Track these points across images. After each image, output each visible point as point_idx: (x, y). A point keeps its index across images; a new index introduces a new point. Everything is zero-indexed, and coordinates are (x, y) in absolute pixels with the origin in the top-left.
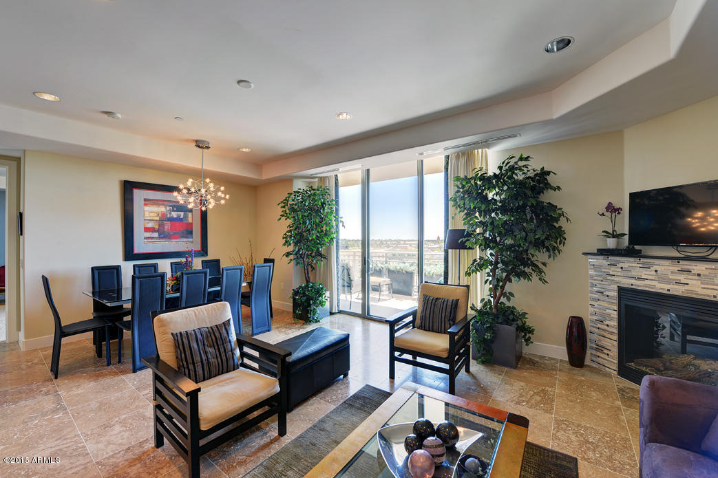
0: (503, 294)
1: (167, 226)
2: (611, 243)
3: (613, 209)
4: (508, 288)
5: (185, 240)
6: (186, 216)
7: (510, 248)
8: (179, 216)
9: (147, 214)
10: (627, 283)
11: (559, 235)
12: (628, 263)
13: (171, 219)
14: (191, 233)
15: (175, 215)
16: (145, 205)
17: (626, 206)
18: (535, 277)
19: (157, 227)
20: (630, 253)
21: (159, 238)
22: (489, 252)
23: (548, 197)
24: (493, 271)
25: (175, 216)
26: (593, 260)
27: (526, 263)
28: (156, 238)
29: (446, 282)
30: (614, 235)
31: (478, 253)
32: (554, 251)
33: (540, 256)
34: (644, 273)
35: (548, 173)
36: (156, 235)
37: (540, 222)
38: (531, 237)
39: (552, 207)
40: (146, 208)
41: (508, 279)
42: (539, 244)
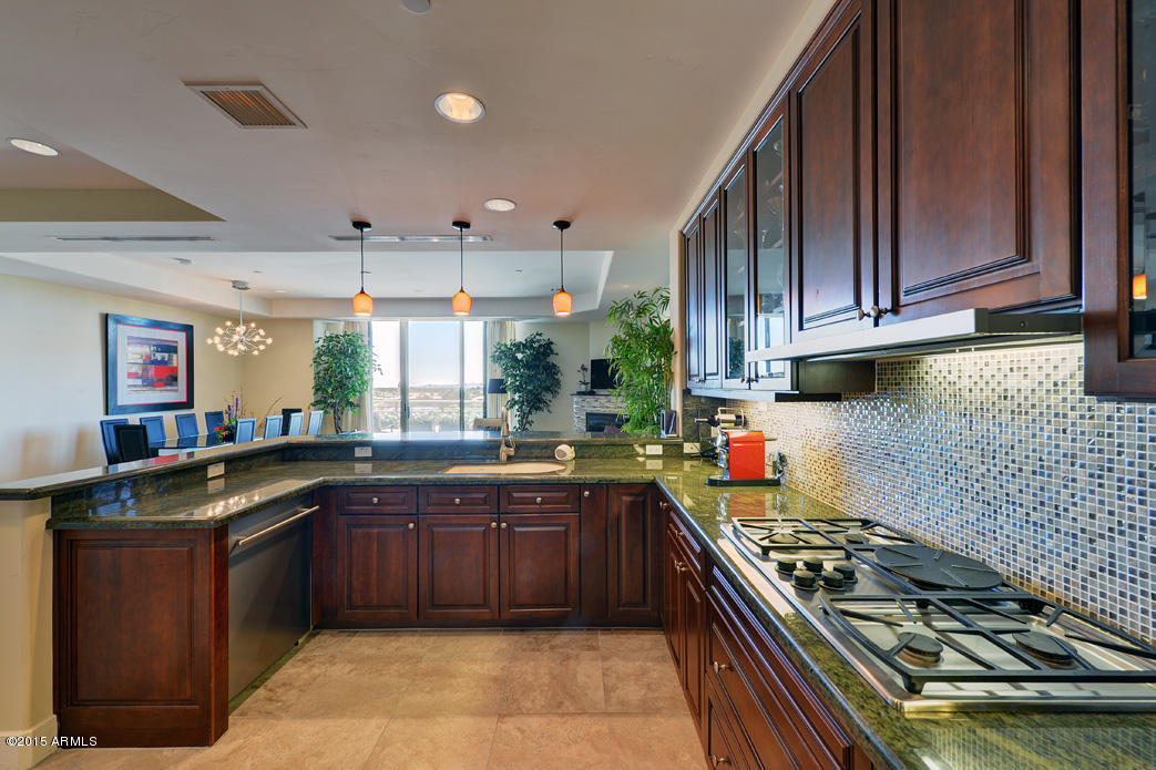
0: (527, 422)
1: (151, 372)
2: (583, 388)
3: (584, 368)
4: (530, 418)
5: (169, 388)
6: (170, 359)
7: (530, 391)
8: (163, 358)
9: (130, 355)
10: (590, 410)
11: (558, 383)
12: (589, 399)
13: (155, 362)
14: (176, 379)
15: (159, 356)
16: (129, 344)
17: (589, 367)
18: (545, 410)
19: (140, 372)
20: (591, 393)
21: (143, 386)
22: (517, 394)
23: (552, 359)
24: (520, 407)
25: (159, 359)
26: (575, 399)
27: (540, 401)
28: (139, 386)
29: (485, 417)
30: (585, 383)
31: (509, 395)
32: (555, 393)
33: (547, 396)
34: (596, 404)
35: (552, 343)
36: (139, 382)
37: (547, 374)
38: (544, 385)
39: (554, 366)
40: (130, 348)
41: (530, 412)
42: (548, 389)
